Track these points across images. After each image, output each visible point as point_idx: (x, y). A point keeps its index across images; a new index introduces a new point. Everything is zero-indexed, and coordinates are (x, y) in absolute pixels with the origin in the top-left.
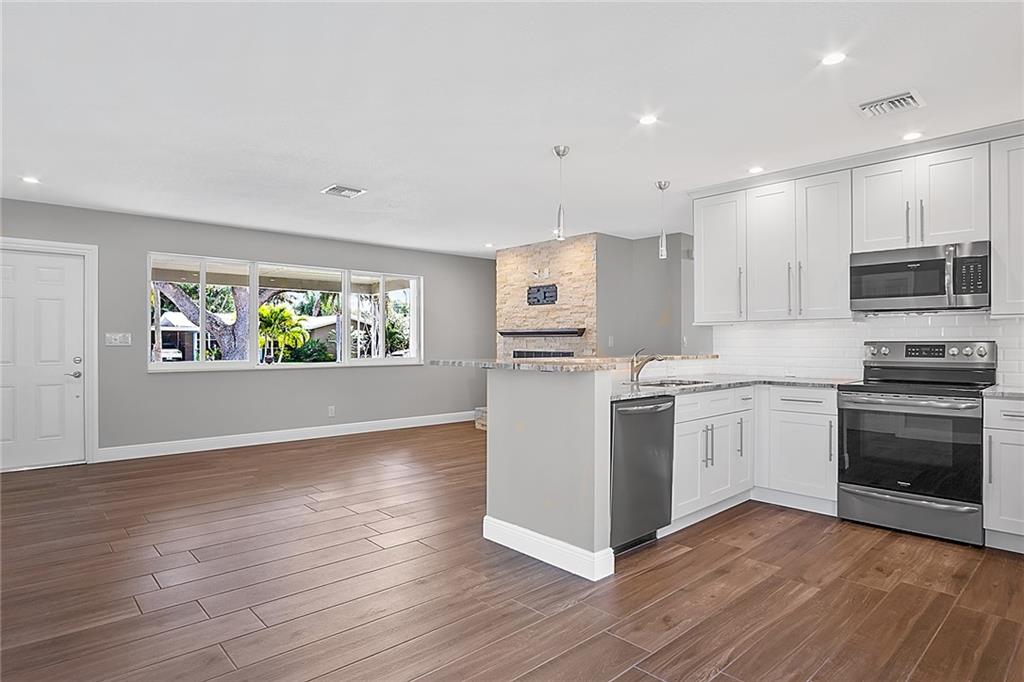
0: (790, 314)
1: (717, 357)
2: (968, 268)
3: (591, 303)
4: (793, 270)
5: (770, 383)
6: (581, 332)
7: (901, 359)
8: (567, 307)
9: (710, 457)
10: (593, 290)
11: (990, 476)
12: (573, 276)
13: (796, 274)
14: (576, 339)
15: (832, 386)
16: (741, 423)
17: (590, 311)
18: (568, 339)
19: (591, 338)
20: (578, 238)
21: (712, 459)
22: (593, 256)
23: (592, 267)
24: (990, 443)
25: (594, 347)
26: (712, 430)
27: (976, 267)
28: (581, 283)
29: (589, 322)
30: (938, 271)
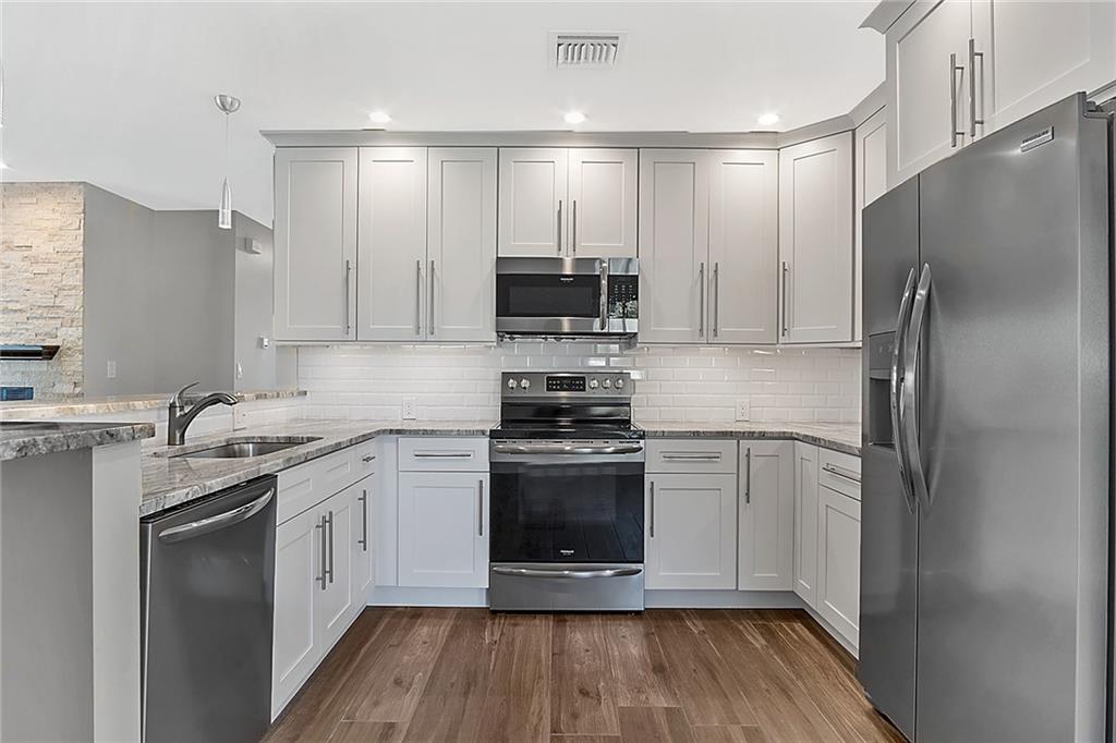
0: (418, 333)
1: (305, 393)
2: (620, 288)
3: (73, 302)
4: (423, 272)
5: (399, 432)
6: (50, 353)
7: (542, 393)
8: (18, 306)
9: (328, 569)
10: (76, 279)
11: (652, 528)
12: (33, 252)
13: (426, 277)
14: (37, 366)
15: (483, 433)
16: (364, 499)
17: (68, 317)
18: (20, 365)
19: (72, 364)
20: (47, 188)
21: (331, 572)
22: (76, 220)
23: (74, 240)
24: (652, 489)
25: (78, 378)
26: (330, 521)
27: (627, 287)
28: (51, 266)
29: (67, 336)
30: (590, 289)
